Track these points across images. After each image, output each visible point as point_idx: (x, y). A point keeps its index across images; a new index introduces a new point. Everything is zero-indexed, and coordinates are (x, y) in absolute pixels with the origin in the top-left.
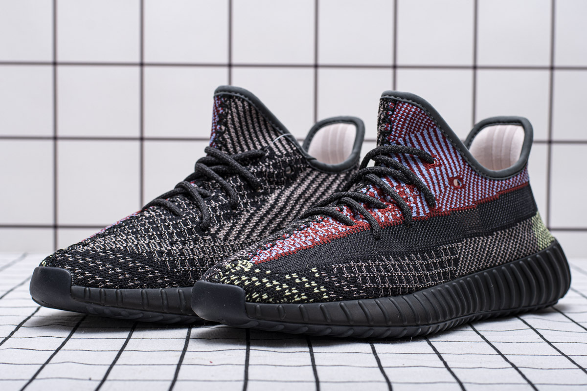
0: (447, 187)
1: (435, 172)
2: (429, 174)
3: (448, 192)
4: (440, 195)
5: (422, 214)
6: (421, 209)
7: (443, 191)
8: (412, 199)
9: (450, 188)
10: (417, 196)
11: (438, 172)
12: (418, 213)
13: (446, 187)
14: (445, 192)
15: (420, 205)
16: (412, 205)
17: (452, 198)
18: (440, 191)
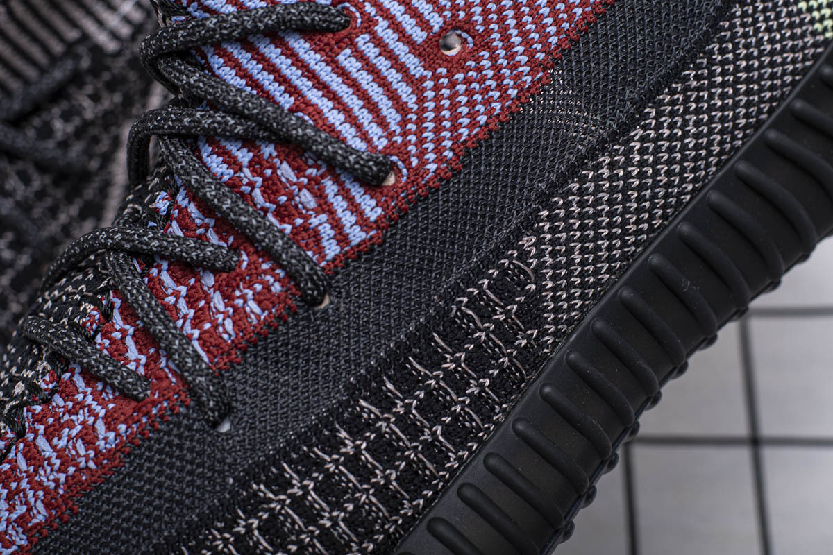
0: (423, 79)
1: (360, 56)
2: (343, 73)
3: (430, 94)
4: (403, 123)
5: (357, 235)
6: (348, 219)
7: (411, 101)
8: (306, 198)
9: (436, 78)
10: (323, 176)
11: (371, 51)
12: (342, 238)
13: (416, 84)
14: (421, 100)
15: (339, 204)
16: (314, 221)
17: (454, 106)
18: (401, 108)
